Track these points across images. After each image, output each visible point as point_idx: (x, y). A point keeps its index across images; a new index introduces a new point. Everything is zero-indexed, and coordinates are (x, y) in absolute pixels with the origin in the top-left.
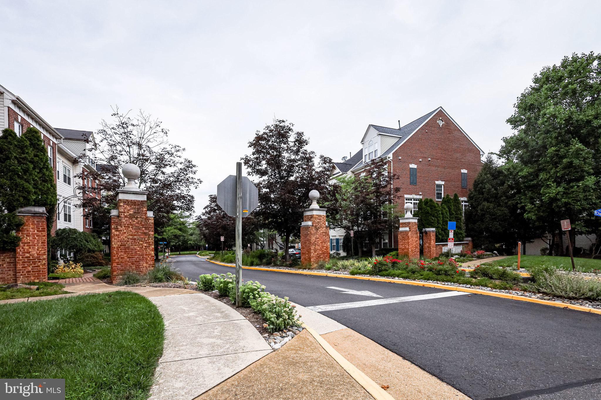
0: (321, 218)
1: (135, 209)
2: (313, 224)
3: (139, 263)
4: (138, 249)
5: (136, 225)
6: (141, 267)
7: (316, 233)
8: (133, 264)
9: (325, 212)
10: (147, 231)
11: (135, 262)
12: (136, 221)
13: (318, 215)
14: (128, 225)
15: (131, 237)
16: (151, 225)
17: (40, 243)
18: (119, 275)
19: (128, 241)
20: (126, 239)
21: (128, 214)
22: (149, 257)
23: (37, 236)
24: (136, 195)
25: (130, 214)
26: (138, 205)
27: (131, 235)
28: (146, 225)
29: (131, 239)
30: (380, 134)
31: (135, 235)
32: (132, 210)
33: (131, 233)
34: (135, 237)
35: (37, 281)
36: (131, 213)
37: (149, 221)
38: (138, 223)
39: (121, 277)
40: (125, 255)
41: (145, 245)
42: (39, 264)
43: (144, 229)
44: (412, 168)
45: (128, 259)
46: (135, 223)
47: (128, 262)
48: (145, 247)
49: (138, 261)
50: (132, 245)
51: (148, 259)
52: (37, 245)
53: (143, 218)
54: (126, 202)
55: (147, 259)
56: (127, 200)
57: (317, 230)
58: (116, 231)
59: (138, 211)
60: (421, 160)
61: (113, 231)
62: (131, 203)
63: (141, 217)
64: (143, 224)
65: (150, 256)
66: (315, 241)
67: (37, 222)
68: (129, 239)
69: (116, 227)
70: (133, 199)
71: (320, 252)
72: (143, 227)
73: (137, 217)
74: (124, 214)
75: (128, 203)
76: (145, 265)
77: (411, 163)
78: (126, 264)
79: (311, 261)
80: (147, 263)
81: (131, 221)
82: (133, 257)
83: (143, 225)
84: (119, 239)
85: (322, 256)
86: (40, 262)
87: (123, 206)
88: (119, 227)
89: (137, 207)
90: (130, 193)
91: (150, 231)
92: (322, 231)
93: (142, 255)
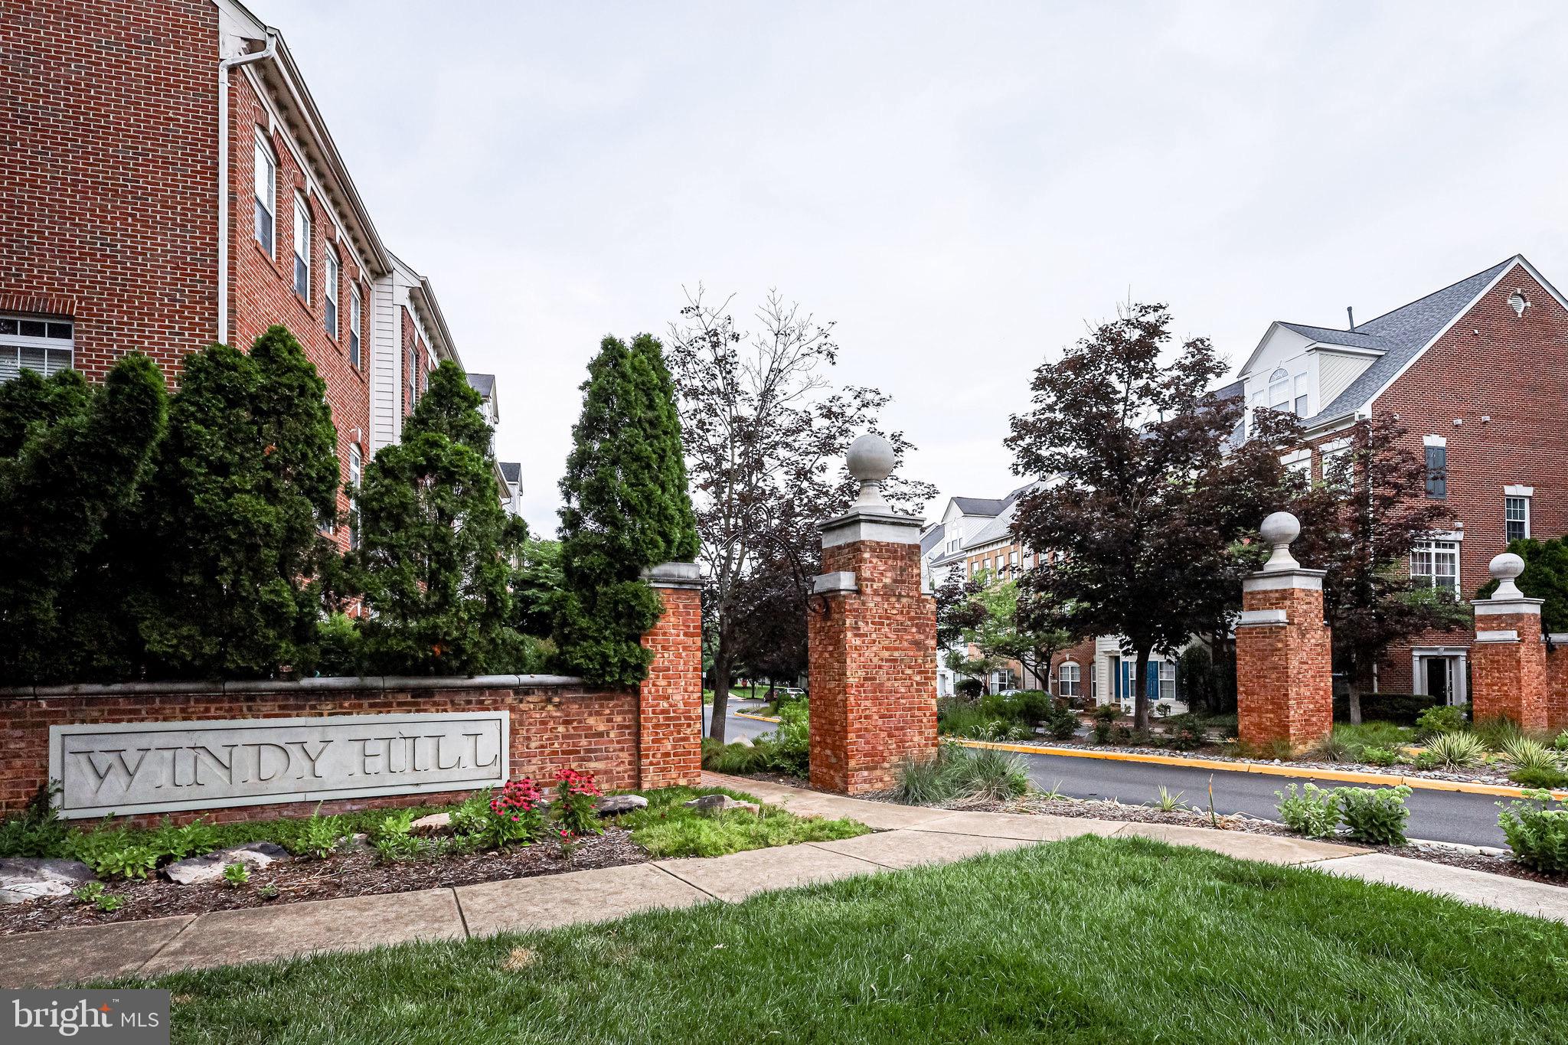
0: (1312, 599)
1: (894, 568)
2: (1289, 616)
3: (904, 735)
4: (903, 690)
5: (899, 617)
6: (909, 747)
7: (1300, 648)
8: (890, 736)
9: (1320, 581)
10: (922, 637)
11: (897, 729)
12: (897, 606)
13: (1304, 590)
14: (880, 617)
15: (886, 654)
16: (929, 619)
17: (691, 669)
18: (860, 769)
19: (880, 667)
20: (876, 660)
21: (881, 585)
22: (925, 715)
23: (685, 649)
24: (896, 528)
25: (885, 586)
26: (902, 558)
27: (887, 649)
28: (919, 618)
29: (887, 661)
30: (1316, 349)
31: (896, 649)
32: (889, 574)
33: (886, 643)
34: (896, 654)
35: (682, 782)
36: (888, 581)
37: (924, 607)
38: (902, 612)
39: (866, 773)
40: (875, 709)
41: (918, 678)
42: (688, 731)
43: (914, 630)
44: (1433, 448)
45: (880, 722)
46: (895, 612)
47: (881, 730)
48: (918, 684)
49: (902, 728)
50: (889, 679)
51: (925, 720)
52: (685, 677)
53: (912, 597)
54: (878, 548)
55: (921, 721)
56: (878, 543)
57: (1304, 636)
58: (856, 635)
59: (901, 575)
60: (1460, 421)
61: (849, 634)
62: (887, 551)
63: (908, 596)
64: (913, 614)
65: (928, 714)
66: (1299, 673)
67: (685, 607)
68: (882, 660)
69: (856, 623)
70: (892, 540)
71: (1311, 706)
72: (912, 625)
73: (900, 595)
74: (872, 586)
75: (881, 551)
76: (916, 739)
77: (1429, 433)
78: (876, 736)
79: (1289, 736)
80: (921, 733)
81: (886, 606)
82: (891, 716)
83: (911, 619)
84: (862, 659)
85: (1314, 719)
86: (689, 726)
87: (871, 562)
88: (861, 624)
89: (899, 563)
90: (885, 523)
91: (927, 637)
92: (1313, 641)
93: (910, 709)
